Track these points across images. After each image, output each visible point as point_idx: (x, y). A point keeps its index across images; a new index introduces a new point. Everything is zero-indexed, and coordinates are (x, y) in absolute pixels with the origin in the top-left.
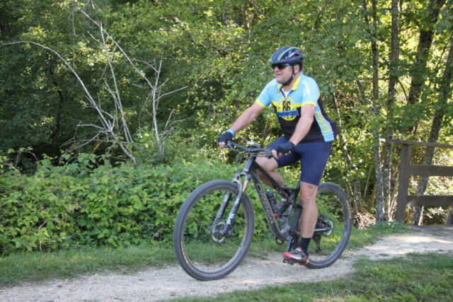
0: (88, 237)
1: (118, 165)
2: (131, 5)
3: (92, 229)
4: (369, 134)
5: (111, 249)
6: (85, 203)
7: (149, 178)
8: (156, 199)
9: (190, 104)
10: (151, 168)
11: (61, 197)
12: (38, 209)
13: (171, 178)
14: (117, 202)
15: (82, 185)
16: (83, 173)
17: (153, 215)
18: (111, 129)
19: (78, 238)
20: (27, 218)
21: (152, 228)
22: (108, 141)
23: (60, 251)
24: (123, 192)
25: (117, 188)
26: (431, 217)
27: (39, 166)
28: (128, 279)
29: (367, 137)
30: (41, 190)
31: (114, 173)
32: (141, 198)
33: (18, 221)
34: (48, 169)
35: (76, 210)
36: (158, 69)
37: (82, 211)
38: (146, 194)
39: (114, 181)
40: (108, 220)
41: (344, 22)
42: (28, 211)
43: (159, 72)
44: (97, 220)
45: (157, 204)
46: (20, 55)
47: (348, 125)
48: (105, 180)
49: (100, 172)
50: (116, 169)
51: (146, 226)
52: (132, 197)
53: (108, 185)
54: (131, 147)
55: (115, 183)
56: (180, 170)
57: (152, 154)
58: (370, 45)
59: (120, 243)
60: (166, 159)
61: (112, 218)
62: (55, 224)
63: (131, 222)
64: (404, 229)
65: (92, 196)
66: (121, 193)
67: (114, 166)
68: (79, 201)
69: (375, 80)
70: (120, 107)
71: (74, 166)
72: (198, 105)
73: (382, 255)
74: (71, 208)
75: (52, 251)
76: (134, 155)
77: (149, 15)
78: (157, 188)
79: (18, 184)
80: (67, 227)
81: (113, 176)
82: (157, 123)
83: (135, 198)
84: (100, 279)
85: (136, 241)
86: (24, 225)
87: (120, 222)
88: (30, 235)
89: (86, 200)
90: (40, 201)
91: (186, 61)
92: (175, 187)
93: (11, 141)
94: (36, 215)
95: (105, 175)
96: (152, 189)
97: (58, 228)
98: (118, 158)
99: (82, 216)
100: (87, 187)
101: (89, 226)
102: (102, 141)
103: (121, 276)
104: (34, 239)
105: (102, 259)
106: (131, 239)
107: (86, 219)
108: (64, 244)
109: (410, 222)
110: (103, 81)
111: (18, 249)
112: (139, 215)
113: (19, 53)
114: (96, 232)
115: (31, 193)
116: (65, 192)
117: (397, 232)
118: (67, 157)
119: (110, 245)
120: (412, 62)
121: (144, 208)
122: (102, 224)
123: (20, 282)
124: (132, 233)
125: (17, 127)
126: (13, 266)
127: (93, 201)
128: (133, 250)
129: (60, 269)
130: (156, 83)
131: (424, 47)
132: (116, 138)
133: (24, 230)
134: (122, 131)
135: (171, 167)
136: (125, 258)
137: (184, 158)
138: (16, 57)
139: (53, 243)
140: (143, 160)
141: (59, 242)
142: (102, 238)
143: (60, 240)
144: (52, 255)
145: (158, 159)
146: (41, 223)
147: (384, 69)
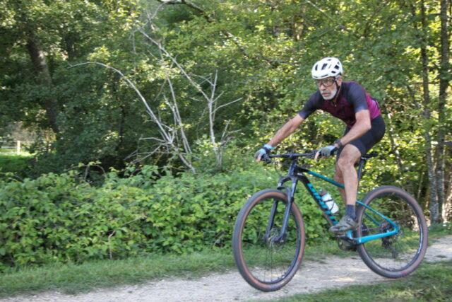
0: (154, 245)
1: (180, 176)
2: (186, 23)
3: (157, 237)
4: (421, 137)
5: (175, 256)
6: (149, 212)
7: (209, 187)
8: (217, 207)
9: (245, 114)
10: (210, 177)
11: (128, 207)
12: (107, 219)
13: (230, 187)
14: (180, 211)
15: (147, 196)
16: (147, 184)
17: (214, 223)
18: (171, 141)
20: (98, 228)
21: (214, 235)
22: (168, 153)
23: (129, 259)
24: (185, 201)
25: (179, 198)
27: (107, 179)
28: (193, 284)
29: (419, 140)
30: (110, 201)
31: (176, 183)
32: (202, 207)
33: (90, 231)
34: (115, 181)
35: (142, 220)
36: (213, 83)
37: (148, 220)
38: (206, 203)
39: (176, 191)
40: (172, 228)
41: (393, 28)
42: (98, 222)
43: (214, 85)
44: (162, 229)
45: (218, 212)
46: (86, 75)
47: (400, 129)
48: (168, 190)
49: (162, 183)
50: (177, 179)
51: (208, 233)
52: (193, 206)
53: (169, 196)
54: (190, 158)
55: (178, 193)
56: (238, 178)
57: (210, 164)
58: (419, 50)
59: (184, 250)
60: (224, 168)
61: (175, 226)
62: (123, 232)
63: (193, 229)
65: (156, 206)
66: (183, 202)
67: (176, 176)
68: (144, 211)
69: (425, 84)
70: (179, 120)
71: (139, 177)
72: (254, 114)
73: (439, 256)
74: (138, 217)
75: (121, 258)
76: (193, 165)
77: (204, 32)
78: (216, 196)
79: (88, 197)
80: (134, 236)
81: (175, 186)
82: (215, 133)
83: (197, 206)
84: (167, 285)
85: (199, 247)
86: (95, 235)
87: (183, 229)
88: (101, 244)
89: (152, 210)
90: (109, 212)
91: (240, 74)
92: (233, 196)
93: (80, 155)
94: (106, 225)
95: (167, 185)
96: (212, 198)
97: (127, 237)
98: (179, 168)
99: (148, 225)
100: (152, 197)
101: (154, 235)
102: (163, 153)
103: (186, 282)
104: (104, 248)
105: (168, 266)
106: (194, 246)
107: (151, 227)
108: (132, 252)
110: (161, 96)
111: (91, 257)
112: (201, 222)
113: (86, 72)
114: (161, 239)
115: (100, 205)
116: (132, 202)
118: (132, 169)
119: (175, 252)
121: (206, 216)
122: (167, 232)
123: (94, 288)
124: (195, 240)
125: (85, 141)
126: (87, 273)
127: (157, 210)
128: (196, 256)
129: (129, 275)
130: (213, 96)
132: (176, 150)
133: (95, 240)
134: (182, 143)
135: (230, 176)
136: (189, 264)
137: (241, 167)
138: (83, 77)
139: (121, 251)
140: (201, 169)
141: (127, 250)
142: (166, 246)
143: (128, 248)
144: (122, 263)
145: (216, 168)
146: (110, 232)
147: (434, 73)
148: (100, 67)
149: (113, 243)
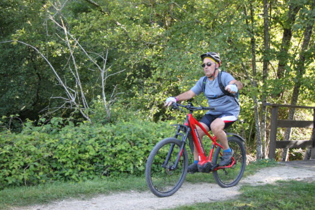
0: (58, 175)
1: (79, 125)
2: (86, 14)
3: (61, 169)
4: (251, 99)
5: (74, 183)
7: (100, 133)
8: (105, 148)
9: (127, 81)
10: (101, 127)
11: (39, 148)
12: (23, 156)
13: (115, 133)
14: (78, 150)
15: (53, 139)
16: (54, 131)
17: (103, 159)
18: (73, 100)
19: (51, 176)
20: (16, 163)
21: (102, 168)
22: (72, 108)
23: (39, 185)
24: (82, 143)
25: (77, 141)
26: (294, 155)
27: (24, 127)
28: (85, 203)
29: (250, 101)
30: (26, 144)
31: (76, 130)
32: (94, 147)
33: (10, 165)
34: (31, 129)
35: (50, 157)
36: (105, 58)
37: (54, 157)
38: (97, 144)
39: (76, 136)
40: (72, 163)
41: (232, 23)
42: (16, 158)
43: (106, 60)
44: (64, 163)
45: (106, 151)
46: (10, 50)
48: (69, 135)
49: (66, 130)
50: (77, 127)
51: (98, 166)
52: (88, 147)
53: (71, 139)
54: (88, 112)
55: (77, 137)
57: (102, 116)
58: (250, 39)
59: (80, 178)
60: (112, 119)
61: (74, 161)
62: (35, 166)
63: (87, 164)
64: (274, 164)
65: (61, 147)
66: (80, 144)
67: (76, 125)
68: (51, 151)
69: (254, 62)
70: (80, 85)
71: (48, 126)
72: (134, 82)
73: (259, 182)
74: (46, 155)
75: (33, 185)
76: (89, 117)
77: (99, 21)
78: (105, 140)
79: (9, 140)
80: (43, 169)
81: (75, 133)
82: (106, 96)
83: (90, 147)
84: (67, 204)
85: (91, 177)
86: (14, 168)
87: (80, 164)
88: (18, 175)
89: (56, 150)
90: (25, 151)
91: (125, 52)
92: (117, 139)
93: (5, 109)
94: (22, 161)
95: (69, 132)
96: (102, 141)
97: (38, 169)
98: (79, 118)
99: (54, 161)
100: (57, 140)
101: (58, 168)
102: (67, 108)
103: (81, 201)
104: (21, 177)
105: (68, 190)
106: (88, 175)
107: (56, 163)
108: (42, 180)
109: (280, 159)
110: (68, 66)
111: (10, 184)
112: (93, 159)
113: (10, 48)
114: (64, 171)
115: (18, 146)
116: (42, 144)
117: (270, 166)
118: (43, 120)
119: (74, 180)
120: (278, 50)
121: (97, 154)
122: (68, 166)
124: (88, 171)
125: (9, 99)
126: (6, 196)
127: (61, 150)
128: (89, 183)
129: (39, 197)
130: (104, 67)
131: (286, 40)
132: (77, 106)
133: (14, 172)
134: (81, 101)
135: (115, 125)
136: (84, 189)
137: (124, 119)
138: (8, 51)
139: (34, 180)
140: (96, 120)
141: (38, 179)
142: (68, 175)
143: (39, 177)
144: (34, 188)
145: (106, 120)
146: (25, 166)
147: (259, 55)
148: (21, 45)
149: (27, 174)
